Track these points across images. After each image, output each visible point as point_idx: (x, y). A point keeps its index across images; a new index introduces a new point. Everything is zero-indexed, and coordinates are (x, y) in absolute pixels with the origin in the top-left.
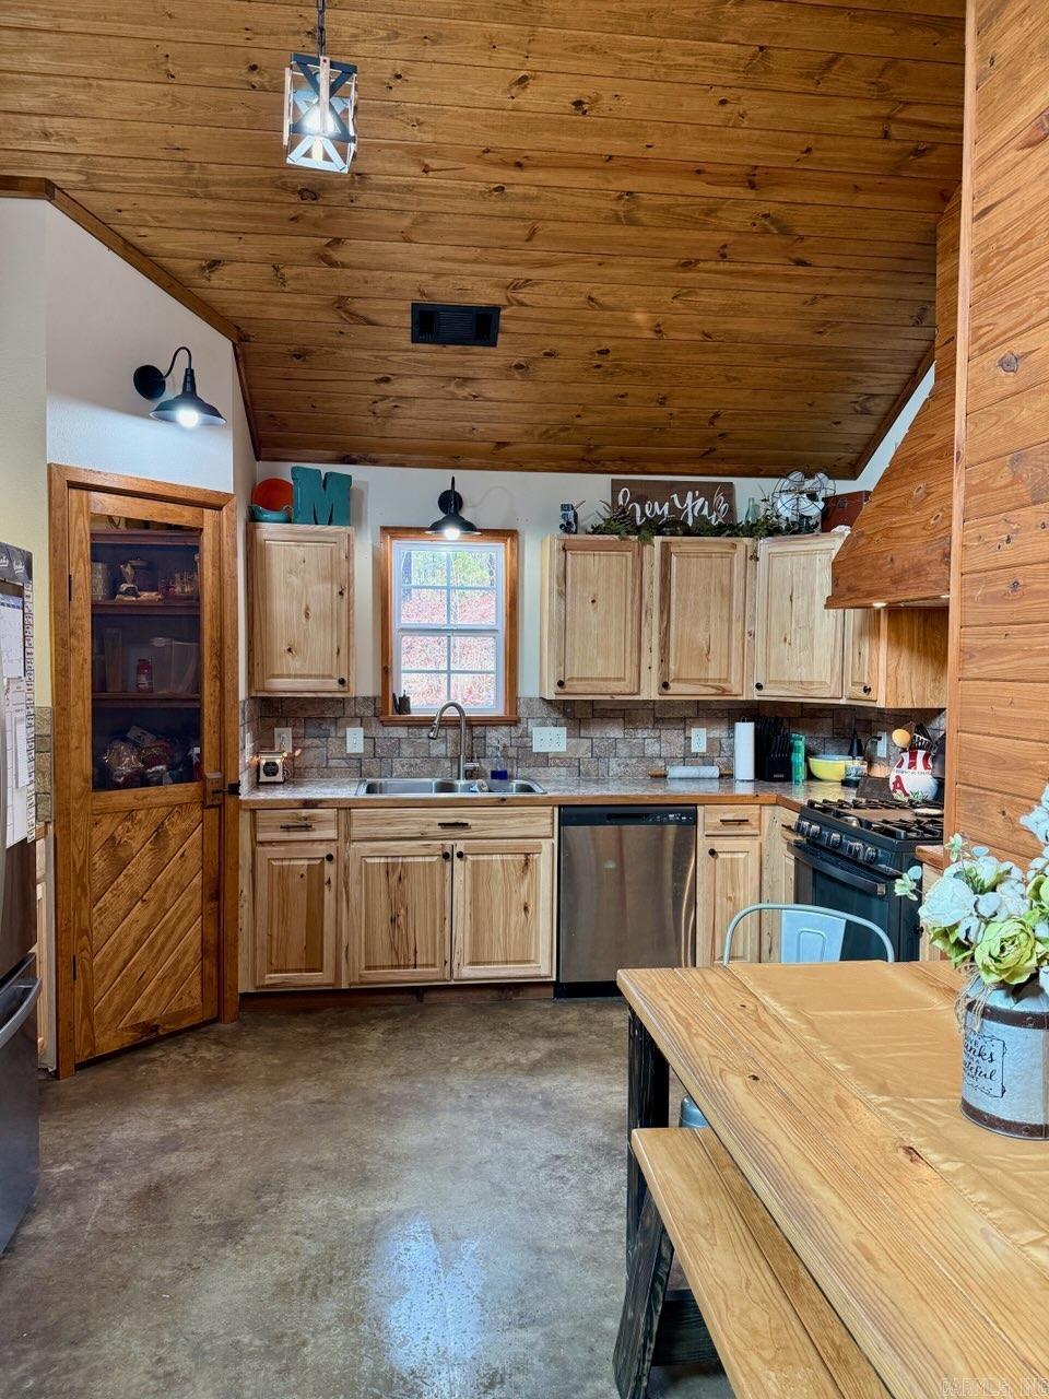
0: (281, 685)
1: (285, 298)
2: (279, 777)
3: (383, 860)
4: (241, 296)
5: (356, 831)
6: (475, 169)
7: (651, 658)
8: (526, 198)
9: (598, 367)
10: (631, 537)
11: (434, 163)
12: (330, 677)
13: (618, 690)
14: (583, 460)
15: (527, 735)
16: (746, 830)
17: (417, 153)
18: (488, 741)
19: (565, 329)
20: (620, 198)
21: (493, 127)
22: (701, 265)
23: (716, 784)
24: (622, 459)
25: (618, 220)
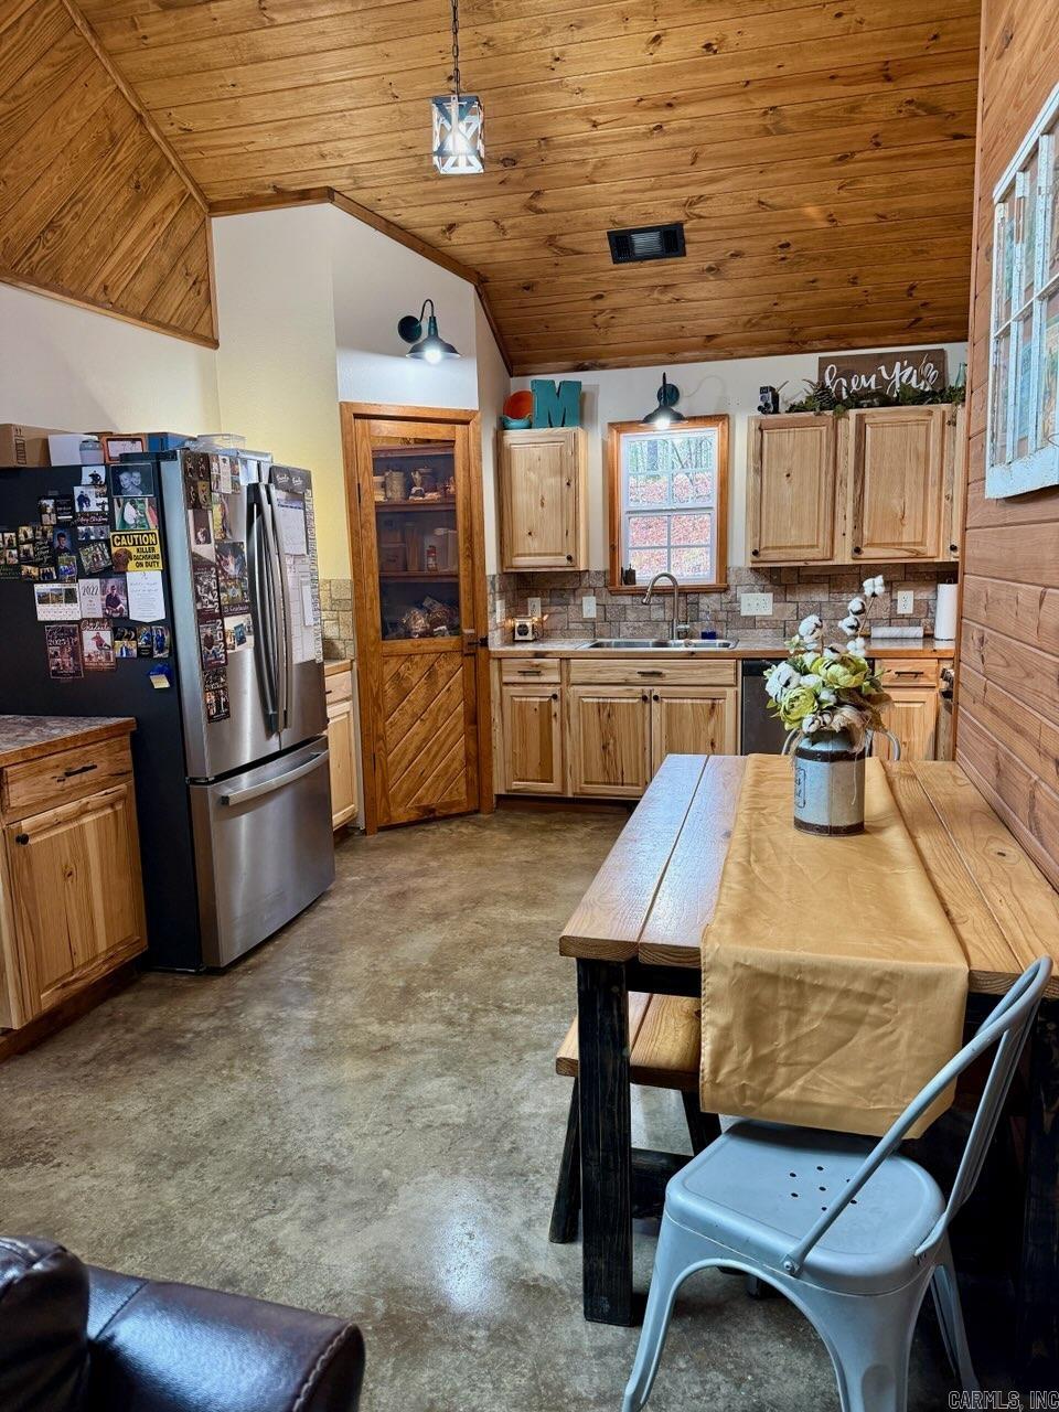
0: (524, 562)
1: (506, 244)
2: (530, 637)
3: (596, 700)
4: (475, 248)
5: (574, 677)
6: (635, 116)
7: (845, 525)
8: (681, 131)
9: (783, 259)
10: (825, 412)
11: (600, 118)
12: (561, 554)
13: (811, 557)
14: (791, 342)
15: (736, 600)
16: (923, 682)
17: (585, 114)
18: (701, 606)
19: (745, 232)
20: (765, 113)
21: (640, 80)
22: (858, 156)
23: (921, 643)
24: (829, 337)
25: (768, 132)
